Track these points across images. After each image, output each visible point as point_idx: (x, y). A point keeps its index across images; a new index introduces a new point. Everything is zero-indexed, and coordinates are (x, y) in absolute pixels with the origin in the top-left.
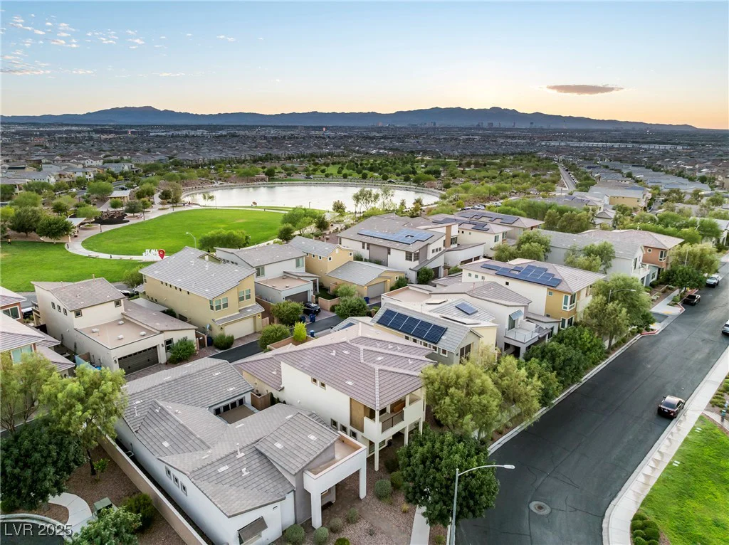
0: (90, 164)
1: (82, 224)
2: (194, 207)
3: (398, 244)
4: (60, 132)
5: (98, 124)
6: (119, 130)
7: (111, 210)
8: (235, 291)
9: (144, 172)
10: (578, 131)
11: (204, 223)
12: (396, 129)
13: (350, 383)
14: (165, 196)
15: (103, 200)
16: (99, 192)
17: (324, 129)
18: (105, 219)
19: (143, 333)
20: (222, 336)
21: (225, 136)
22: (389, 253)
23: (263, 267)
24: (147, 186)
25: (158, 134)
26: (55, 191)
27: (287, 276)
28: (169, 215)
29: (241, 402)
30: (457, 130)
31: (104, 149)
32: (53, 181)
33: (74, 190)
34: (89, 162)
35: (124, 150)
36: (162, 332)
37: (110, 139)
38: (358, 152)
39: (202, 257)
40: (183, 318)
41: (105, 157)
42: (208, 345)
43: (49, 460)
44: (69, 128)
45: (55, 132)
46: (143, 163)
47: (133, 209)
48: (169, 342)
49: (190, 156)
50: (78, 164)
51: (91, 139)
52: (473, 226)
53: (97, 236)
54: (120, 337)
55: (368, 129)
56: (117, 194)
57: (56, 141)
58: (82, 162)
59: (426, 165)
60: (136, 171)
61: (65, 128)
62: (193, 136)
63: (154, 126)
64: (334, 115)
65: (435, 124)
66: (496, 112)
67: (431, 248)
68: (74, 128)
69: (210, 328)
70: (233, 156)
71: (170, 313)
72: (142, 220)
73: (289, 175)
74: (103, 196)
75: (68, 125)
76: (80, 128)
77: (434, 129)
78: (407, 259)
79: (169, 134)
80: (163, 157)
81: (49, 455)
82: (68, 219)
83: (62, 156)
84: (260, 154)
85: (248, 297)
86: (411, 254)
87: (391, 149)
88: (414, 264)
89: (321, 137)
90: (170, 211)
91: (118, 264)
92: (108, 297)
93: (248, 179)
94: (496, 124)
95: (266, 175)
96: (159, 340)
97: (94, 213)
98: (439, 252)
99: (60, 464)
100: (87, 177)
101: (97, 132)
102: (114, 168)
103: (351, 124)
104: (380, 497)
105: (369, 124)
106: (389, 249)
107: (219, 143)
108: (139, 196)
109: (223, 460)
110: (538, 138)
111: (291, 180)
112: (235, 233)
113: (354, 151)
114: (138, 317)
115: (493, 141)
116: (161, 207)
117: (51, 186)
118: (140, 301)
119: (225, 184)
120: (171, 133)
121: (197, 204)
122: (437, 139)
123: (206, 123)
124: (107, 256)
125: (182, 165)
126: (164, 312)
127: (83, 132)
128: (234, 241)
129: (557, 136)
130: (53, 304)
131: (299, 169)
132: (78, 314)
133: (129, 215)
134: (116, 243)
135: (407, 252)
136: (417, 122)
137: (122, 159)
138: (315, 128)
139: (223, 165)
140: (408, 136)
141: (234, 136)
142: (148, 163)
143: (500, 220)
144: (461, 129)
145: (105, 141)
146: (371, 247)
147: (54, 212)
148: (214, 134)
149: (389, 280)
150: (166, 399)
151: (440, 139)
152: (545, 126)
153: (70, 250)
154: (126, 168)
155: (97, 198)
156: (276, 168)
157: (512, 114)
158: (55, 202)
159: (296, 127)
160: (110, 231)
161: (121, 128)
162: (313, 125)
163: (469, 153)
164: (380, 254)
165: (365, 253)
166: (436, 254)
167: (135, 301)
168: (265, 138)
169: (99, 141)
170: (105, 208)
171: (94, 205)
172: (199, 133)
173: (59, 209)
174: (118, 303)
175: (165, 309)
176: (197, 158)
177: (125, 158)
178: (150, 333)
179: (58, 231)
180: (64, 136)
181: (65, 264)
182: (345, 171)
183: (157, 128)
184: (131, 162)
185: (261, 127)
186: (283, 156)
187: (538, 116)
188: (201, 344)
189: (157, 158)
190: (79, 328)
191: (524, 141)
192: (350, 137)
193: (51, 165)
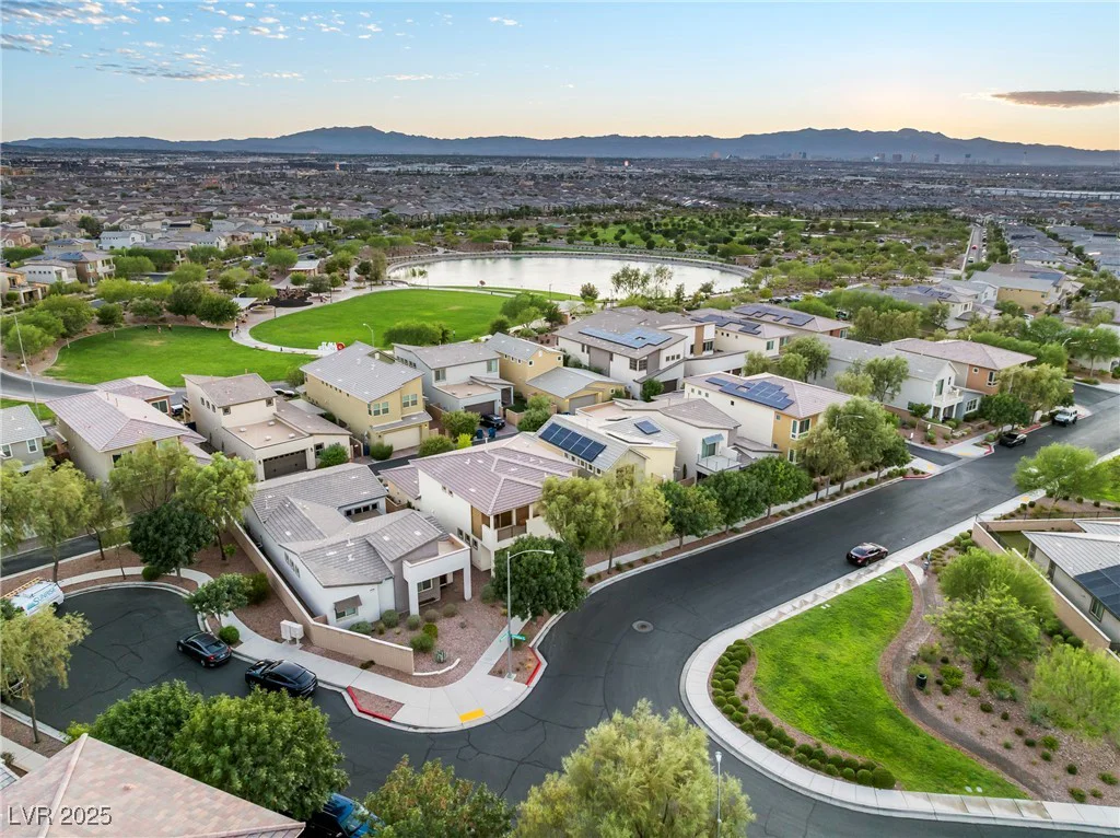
0: (275, 219)
1: (252, 305)
2: (400, 286)
3: (623, 348)
4: (243, 167)
5: (297, 152)
6: (323, 163)
7: (292, 287)
8: (398, 395)
9: (344, 233)
10: (1047, 169)
11: (406, 309)
12: (740, 163)
13: (473, 490)
14: (364, 270)
15: (283, 274)
16: (279, 263)
17: (626, 164)
18: (283, 299)
19: (292, 435)
20: (381, 445)
21: (474, 174)
22: (611, 359)
23: (444, 369)
24: (343, 254)
25: (379, 169)
26: (224, 258)
27: (473, 381)
28: (365, 296)
29: (375, 506)
30: (839, 165)
31: (297, 195)
32: (223, 245)
33: (250, 258)
34: (274, 217)
35: (325, 197)
36: (311, 435)
37: (310, 177)
38: (665, 203)
39: (372, 355)
40: (342, 424)
41: (297, 208)
42: (365, 455)
43: (182, 531)
44: (256, 159)
45: (236, 166)
46: (347, 219)
47: (318, 287)
48: (319, 447)
49: (410, 209)
50: (258, 219)
51: (283, 177)
52: (741, 327)
53: (271, 322)
54: (268, 437)
55: (695, 164)
56: (302, 265)
57: (236, 180)
58: (265, 215)
59: (758, 228)
60: (335, 231)
61: (250, 160)
62: (428, 174)
63: (374, 156)
64: (644, 141)
65: (805, 155)
66: (909, 137)
67: (664, 355)
68: (262, 159)
69: (368, 436)
70: (472, 210)
71: (329, 417)
72: (328, 303)
73: (544, 240)
74: (283, 268)
75: (254, 154)
76: (271, 160)
77: (802, 164)
78: (631, 368)
79: (394, 169)
80: (374, 211)
81: (182, 527)
82: (236, 300)
83: (239, 206)
84: (512, 208)
85: (414, 403)
86: (636, 361)
87: (719, 199)
88: (641, 374)
89: (618, 176)
90: (368, 291)
91: (288, 359)
92: (260, 396)
93: (483, 246)
94: (906, 158)
95: (510, 240)
96: (308, 444)
97: (268, 292)
98: (676, 360)
99: (191, 536)
100: (268, 239)
101: (293, 165)
102: (304, 226)
103: (670, 154)
104: (484, 599)
105: (698, 155)
106: (611, 354)
107: (462, 186)
108: (329, 269)
109: (332, 547)
110: (973, 181)
111: (543, 249)
112: (429, 325)
113: (660, 202)
114: (290, 419)
115: (893, 186)
116: (356, 285)
117: (220, 253)
118: (300, 403)
119: (452, 252)
120: (396, 169)
121: (403, 282)
122: (802, 181)
123: (450, 152)
124: (276, 348)
125: (398, 222)
126: (322, 416)
127: (274, 165)
128: (427, 335)
129: (1007, 179)
130: (203, 400)
131: (561, 231)
132: (226, 410)
133: (314, 295)
134: (292, 333)
135: (631, 359)
136: (777, 152)
137: (319, 211)
138: (612, 161)
139: (454, 224)
140: (756, 176)
141: (487, 173)
142: (353, 218)
143: (787, 320)
144: (846, 164)
145: (302, 181)
146: (592, 350)
147: (221, 288)
148: (459, 169)
149: (600, 393)
150: (297, 496)
151: (805, 182)
152: (990, 161)
153: (235, 339)
154: (321, 227)
155: (276, 270)
156: (527, 230)
157: (937, 141)
158: (223, 274)
159: (583, 159)
160: (287, 316)
161: (327, 160)
162: (610, 156)
163: (839, 208)
164: (601, 361)
165: (585, 358)
166: (671, 362)
167: (293, 402)
168: (534, 177)
169: (293, 180)
170: (285, 285)
171: (272, 279)
172: (437, 168)
173: (227, 285)
174: (269, 402)
175: (323, 412)
176: (419, 214)
177: (324, 210)
178: (299, 435)
179: (222, 314)
180: (248, 172)
181: (227, 357)
182: (627, 237)
183: (378, 160)
184: (329, 218)
185: (532, 158)
186: (546, 210)
187: (980, 143)
188: (356, 452)
189: (366, 211)
190: (227, 427)
191: (946, 187)
192: (664, 176)
193: (223, 221)
